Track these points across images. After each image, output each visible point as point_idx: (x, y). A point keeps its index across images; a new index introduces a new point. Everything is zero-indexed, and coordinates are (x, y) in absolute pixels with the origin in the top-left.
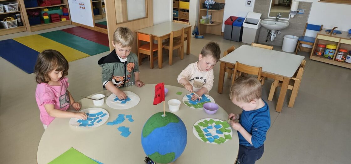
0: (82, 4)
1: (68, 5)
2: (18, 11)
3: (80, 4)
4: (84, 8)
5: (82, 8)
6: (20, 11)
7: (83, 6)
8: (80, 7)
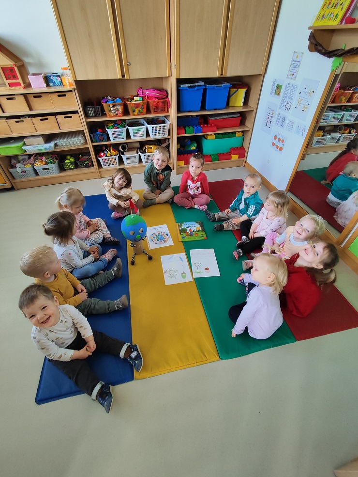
0: (279, 140)
1: (251, 130)
2: (166, 136)
3: (275, 137)
4: (281, 149)
5: (277, 147)
6: (169, 137)
7: (280, 145)
8: (273, 144)
